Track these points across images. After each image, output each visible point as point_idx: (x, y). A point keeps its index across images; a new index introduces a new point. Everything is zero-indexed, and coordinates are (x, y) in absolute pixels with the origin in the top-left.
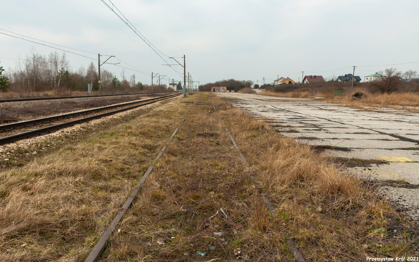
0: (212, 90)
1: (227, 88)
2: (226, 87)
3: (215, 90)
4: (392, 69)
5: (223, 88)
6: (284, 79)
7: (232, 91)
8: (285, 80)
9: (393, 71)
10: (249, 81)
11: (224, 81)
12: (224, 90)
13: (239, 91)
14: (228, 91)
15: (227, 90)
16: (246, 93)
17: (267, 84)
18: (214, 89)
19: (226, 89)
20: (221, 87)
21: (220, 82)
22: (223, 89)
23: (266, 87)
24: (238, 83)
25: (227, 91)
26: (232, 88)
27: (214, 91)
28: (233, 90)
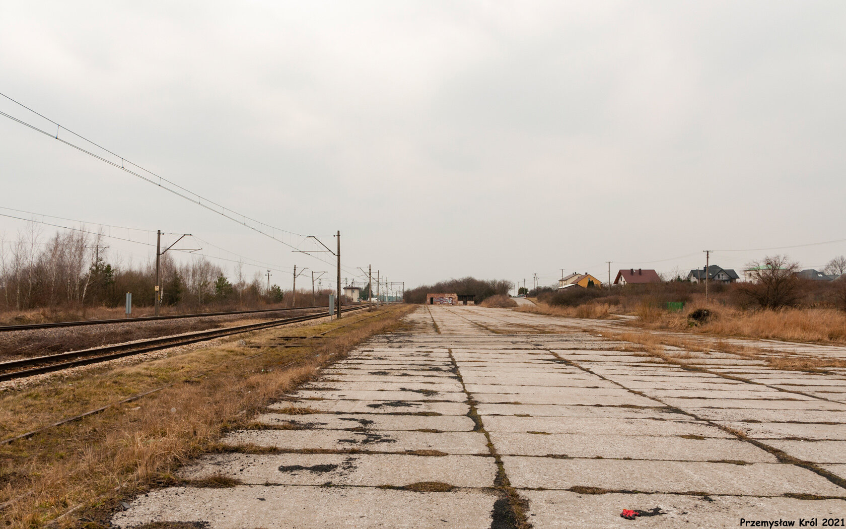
0: (429, 300)
1: (459, 296)
2: (455, 295)
3: (434, 300)
4: (778, 257)
5: (449, 296)
6: (580, 276)
7: (468, 302)
8: (582, 278)
9: (781, 261)
10: (505, 282)
11: (453, 281)
12: (452, 301)
13: (483, 303)
14: (462, 302)
15: (459, 299)
16: (495, 307)
17: (543, 287)
18: (432, 299)
19: (457, 298)
20: (446, 295)
21: (445, 284)
22: (449, 298)
23: (539, 294)
24: (482, 285)
25: (459, 302)
26: (469, 296)
27: (432, 302)
28: (473, 300)
